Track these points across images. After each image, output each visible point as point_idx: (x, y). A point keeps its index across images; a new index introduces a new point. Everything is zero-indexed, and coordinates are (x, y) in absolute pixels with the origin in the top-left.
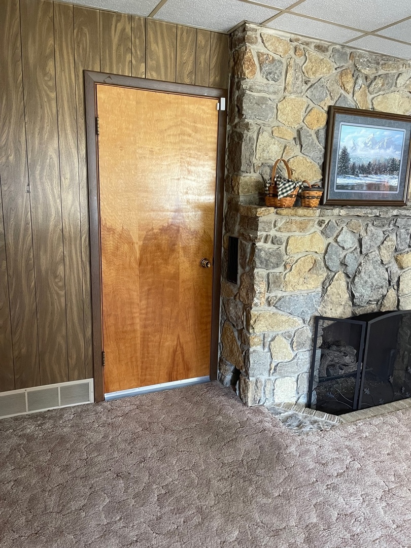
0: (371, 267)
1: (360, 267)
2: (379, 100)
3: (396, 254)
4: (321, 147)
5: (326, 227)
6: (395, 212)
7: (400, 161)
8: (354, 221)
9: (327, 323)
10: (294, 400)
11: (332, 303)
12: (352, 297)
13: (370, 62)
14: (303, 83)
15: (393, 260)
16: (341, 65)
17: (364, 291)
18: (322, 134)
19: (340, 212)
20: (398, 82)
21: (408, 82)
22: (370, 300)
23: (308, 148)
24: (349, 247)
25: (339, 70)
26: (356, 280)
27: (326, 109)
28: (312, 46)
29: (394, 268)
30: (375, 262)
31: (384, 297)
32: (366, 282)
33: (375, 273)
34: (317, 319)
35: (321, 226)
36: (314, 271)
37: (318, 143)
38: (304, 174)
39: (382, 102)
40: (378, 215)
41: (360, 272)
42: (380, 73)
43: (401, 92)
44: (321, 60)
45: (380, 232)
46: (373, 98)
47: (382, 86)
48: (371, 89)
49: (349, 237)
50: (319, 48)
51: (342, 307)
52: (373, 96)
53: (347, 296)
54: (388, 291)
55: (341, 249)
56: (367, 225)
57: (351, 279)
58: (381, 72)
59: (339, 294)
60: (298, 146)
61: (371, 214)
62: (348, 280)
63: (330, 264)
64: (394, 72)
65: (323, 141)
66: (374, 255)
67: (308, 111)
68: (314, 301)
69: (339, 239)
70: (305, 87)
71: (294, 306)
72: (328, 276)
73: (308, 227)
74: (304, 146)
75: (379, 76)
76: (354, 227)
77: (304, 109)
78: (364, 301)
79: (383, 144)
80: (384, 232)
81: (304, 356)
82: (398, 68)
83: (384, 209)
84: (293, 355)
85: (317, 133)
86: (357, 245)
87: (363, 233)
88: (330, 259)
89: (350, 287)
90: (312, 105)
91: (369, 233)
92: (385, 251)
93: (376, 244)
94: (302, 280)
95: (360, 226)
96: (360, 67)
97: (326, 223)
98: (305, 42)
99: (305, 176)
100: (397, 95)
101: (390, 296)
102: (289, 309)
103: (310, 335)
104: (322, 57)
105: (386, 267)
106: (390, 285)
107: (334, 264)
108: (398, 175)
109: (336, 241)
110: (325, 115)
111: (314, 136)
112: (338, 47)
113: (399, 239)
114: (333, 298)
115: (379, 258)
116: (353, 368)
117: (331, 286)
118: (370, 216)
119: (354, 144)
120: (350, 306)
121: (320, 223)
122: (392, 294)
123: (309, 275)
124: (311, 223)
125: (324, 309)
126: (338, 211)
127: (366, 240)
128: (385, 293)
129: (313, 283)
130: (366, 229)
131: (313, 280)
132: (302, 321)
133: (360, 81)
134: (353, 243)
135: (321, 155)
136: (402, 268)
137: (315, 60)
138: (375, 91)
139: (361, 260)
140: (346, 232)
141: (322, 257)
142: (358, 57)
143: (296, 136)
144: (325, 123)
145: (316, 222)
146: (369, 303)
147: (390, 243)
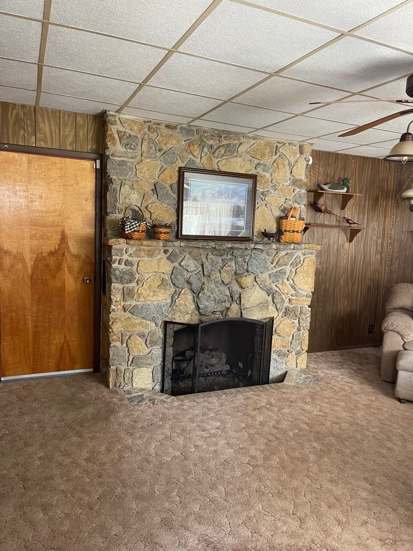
0: (213, 286)
1: (204, 286)
2: (223, 163)
3: (236, 277)
4: (175, 196)
5: (170, 255)
6: (229, 246)
7: (244, 207)
8: (195, 251)
9: (176, 328)
10: (150, 387)
11: (180, 311)
12: (198, 308)
13: (213, 136)
14: (157, 151)
15: (234, 282)
16: (189, 138)
17: (207, 304)
18: (175, 187)
19: (180, 244)
20: (239, 149)
21: (249, 149)
22: (214, 311)
23: (163, 197)
24: (192, 270)
25: (188, 142)
26: (200, 295)
27: (177, 169)
28: (164, 125)
29: (236, 287)
30: (216, 282)
31: (228, 309)
32: (209, 296)
33: (217, 290)
34: (166, 323)
35: (166, 254)
36: (162, 287)
37: (172, 193)
38: (161, 215)
39: (225, 165)
40: (214, 247)
41: (203, 289)
42: (223, 143)
43: (244, 157)
44: (171, 135)
45: (219, 259)
46: (218, 162)
47: (225, 153)
48: (216, 155)
49: (192, 262)
50: (168, 126)
51: (189, 316)
52: (218, 160)
53: (193, 306)
54: (231, 305)
55: (186, 271)
56: (207, 254)
57: (196, 294)
58: (225, 142)
59: (186, 305)
60: (155, 196)
61: (208, 246)
62: (194, 295)
63: (176, 282)
64: (236, 142)
65: (177, 192)
66: (216, 275)
67: (162, 170)
68: (164, 309)
69: (182, 264)
70: (158, 154)
71: (146, 312)
72: (175, 291)
73: (155, 254)
74: (159, 195)
75: (222, 146)
76: (195, 256)
77: (159, 169)
78: (208, 311)
79: (228, 195)
80: (222, 260)
81: (157, 351)
82: (239, 140)
83: (219, 243)
84: (148, 351)
85: (171, 186)
86: (200, 269)
87: (204, 260)
88: (176, 278)
89: (195, 300)
90: (165, 166)
91: (210, 260)
92: (225, 274)
93: (217, 269)
94: (152, 293)
95: (201, 255)
96: (205, 140)
97: (171, 252)
98: (156, 123)
99: (162, 217)
100: (239, 159)
101: (233, 309)
102: (142, 315)
103: (162, 335)
104: (172, 133)
105: (229, 286)
106: (233, 300)
107: (181, 281)
108: (244, 218)
109: (180, 265)
110: (177, 174)
111: (169, 189)
112: (184, 126)
113: (237, 266)
114: (181, 308)
115: (220, 279)
116: (218, 368)
117: (179, 299)
118: (207, 247)
119: (202, 194)
120: (197, 314)
121: (166, 252)
122: (235, 307)
123: (158, 290)
124: (157, 252)
125: (173, 316)
126: (179, 244)
127: (207, 265)
128: (228, 306)
129: (162, 296)
130: (207, 258)
131: (162, 294)
132: (154, 325)
133: (206, 150)
134: (195, 267)
135: (176, 202)
136: (242, 288)
137: (166, 136)
138: (219, 156)
139: (204, 280)
140: (189, 259)
141: (169, 277)
142: (203, 132)
143: (153, 188)
144: (177, 179)
145: (162, 251)
146: (213, 313)
147: (228, 268)
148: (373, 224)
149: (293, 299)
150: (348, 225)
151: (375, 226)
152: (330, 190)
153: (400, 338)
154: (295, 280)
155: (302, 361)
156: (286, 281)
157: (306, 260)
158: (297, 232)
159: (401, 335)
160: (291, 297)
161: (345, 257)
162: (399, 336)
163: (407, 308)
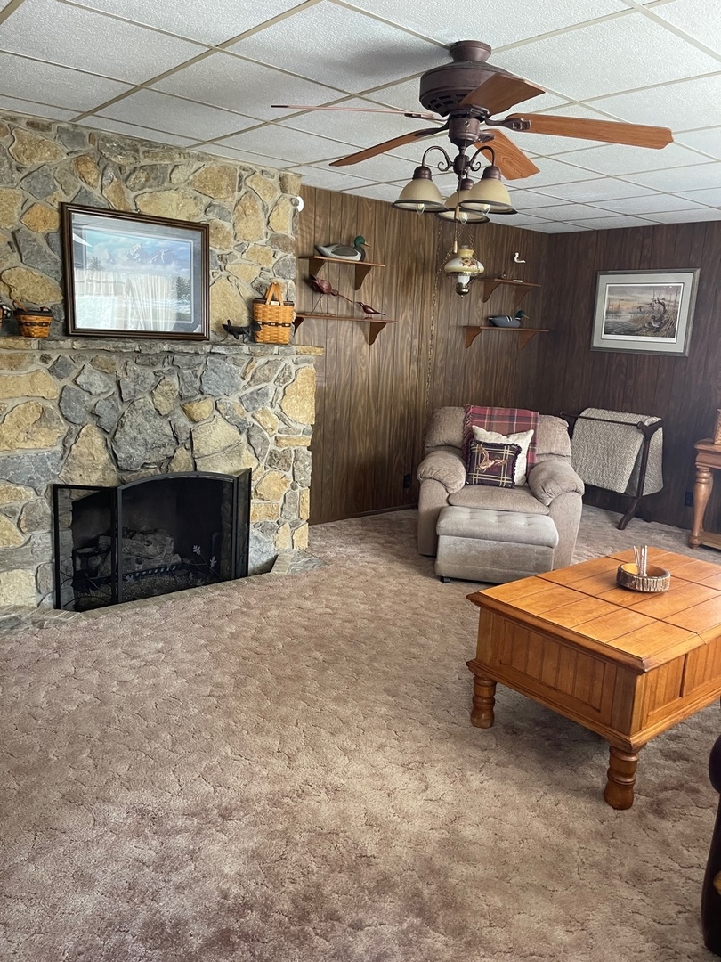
0: (140, 419)
1: (123, 420)
2: (145, 199)
3: (182, 403)
4: (57, 256)
5: (54, 364)
6: (166, 348)
7: (190, 281)
8: (102, 357)
9: (76, 495)
10: (33, 602)
11: (81, 466)
12: (115, 458)
13: (122, 148)
14: (14, 169)
15: (179, 411)
16: (76, 150)
17: (132, 451)
18: (56, 239)
19: (73, 345)
20: (173, 176)
21: (191, 178)
22: (145, 463)
23: (33, 258)
24: (98, 391)
25: (74, 156)
26: (117, 435)
27: (56, 206)
28: (24, 123)
29: (182, 421)
30: (146, 413)
31: (170, 458)
32: (135, 438)
33: (148, 427)
34: (56, 489)
35: (45, 362)
36: (43, 424)
37: (49, 251)
38: (31, 292)
39: (150, 202)
40: (137, 349)
41: (122, 426)
42: (142, 163)
43: (183, 191)
44: (40, 142)
45: (149, 373)
46: (136, 196)
47: (146, 180)
48: (130, 183)
49: (97, 378)
50: (33, 125)
51: (100, 473)
52: (135, 193)
53: (106, 456)
54: (175, 451)
55: (88, 394)
56: (126, 363)
57: (111, 435)
58: (145, 162)
59: (92, 455)
60: (16, 254)
61: (125, 348)
62: (107, 436)
63: (69, 414)
64: (167, 162)
65: (59, 249)
66: (144, 400)
67: (27, 208)
68: (49, 463)
69: (78, 381)
70: (17, 176)
71: (14, 470)
72: (70, 430)
73: (24, 364)
74: (24, 254)
75: (141, 167)
76: (103, 366)
77: (20, 205)
78: (134, 463)
79: (159, 258)
80: (154, 373)
81: (43, 538)
82: (172, 159)
83: (147, 343)
84: (23, 539)
85: (47, 237)
86: (115, 389)
87: (120, 373)
88: (69, 407)
89: (109, 445)
90: (32, 199)
91: (131, 374)
92: (161, 399)
93: (145, 388)
94: (22, 435)
95: (114, 364)
96: (107, 154)
97: (55, 359)
98: (10, 117)
99: (33, 294)
100: (174, 194)
101: (180, 458)
102: (6, 475)
103: (49, 511)
104: (41, 138)
105: (169, 419)
106: (178, 443)
107: (78, 412)
108: (190, 299)
109: (76, 383)
110: (57, 215)
111: (44, 243)
112: (65, 125)
113: (182, 383)
114: (84, 460)
115: (152, 407)
116: (159, 561)
117: (78, 444)
118: (124, 351)
119: (110, 255)
120: (113, 470)
121: (45, 359)
122: (182, 455)
123: (35, 429)
124: (27, 359)
125: (68, 475)
126: (70, 344)
127: (127, 381)
128: (170, 453)
129: (43, 440)
130: (126, 369)
131: (43, 436)
132: (33, 492)
133: (110, 173)
134: (105, 387)
135: (58, 267)
136: (194, 421)
137: (30, 142)
138: (137, 187)
139: (123, 408)
140: (91, 372)
141: (56, 404)
142: (103, 140)
143: (10, 239)
144: (57, 224)
145: (38, 357)
146: (144, 466)
147: (166, 388)
148: (404, 315)
149: (281, 438)
150: (366, 315)
151: (408, 316)
152: (334, 256)
153: (443, 489)
154: (283, 405)
155: (302, 536)
156: (269, 408)
157: (300, 372)
158: (283, 325)
159: (444, 485)
160: (278, 435)
161: (364, 368)
162: (441, 485)
163: (454, 444)
